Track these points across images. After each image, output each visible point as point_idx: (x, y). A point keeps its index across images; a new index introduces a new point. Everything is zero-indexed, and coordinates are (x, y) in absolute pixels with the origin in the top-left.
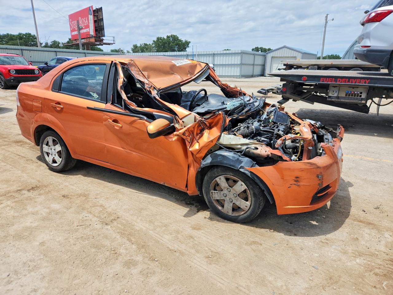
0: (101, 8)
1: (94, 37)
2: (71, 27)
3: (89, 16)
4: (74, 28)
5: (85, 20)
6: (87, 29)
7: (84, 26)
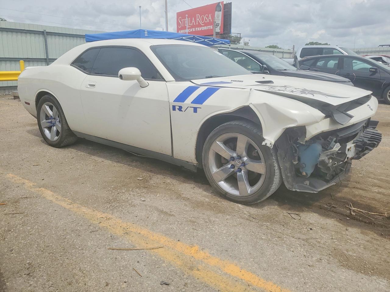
0: (230, 4)
1: (221, 34)
2: (178, 24)
3: (216, 13)
4: (185, 25)
5: (208, 17)
6: (209, 27)
7: (202, 24)
